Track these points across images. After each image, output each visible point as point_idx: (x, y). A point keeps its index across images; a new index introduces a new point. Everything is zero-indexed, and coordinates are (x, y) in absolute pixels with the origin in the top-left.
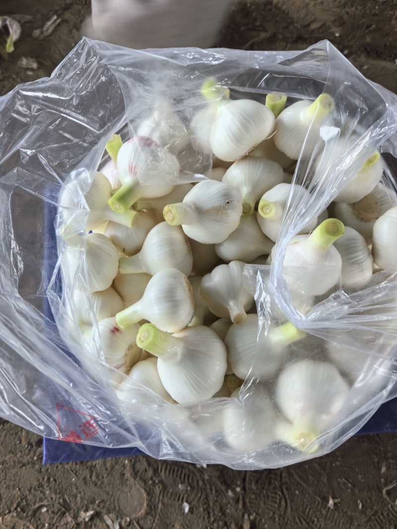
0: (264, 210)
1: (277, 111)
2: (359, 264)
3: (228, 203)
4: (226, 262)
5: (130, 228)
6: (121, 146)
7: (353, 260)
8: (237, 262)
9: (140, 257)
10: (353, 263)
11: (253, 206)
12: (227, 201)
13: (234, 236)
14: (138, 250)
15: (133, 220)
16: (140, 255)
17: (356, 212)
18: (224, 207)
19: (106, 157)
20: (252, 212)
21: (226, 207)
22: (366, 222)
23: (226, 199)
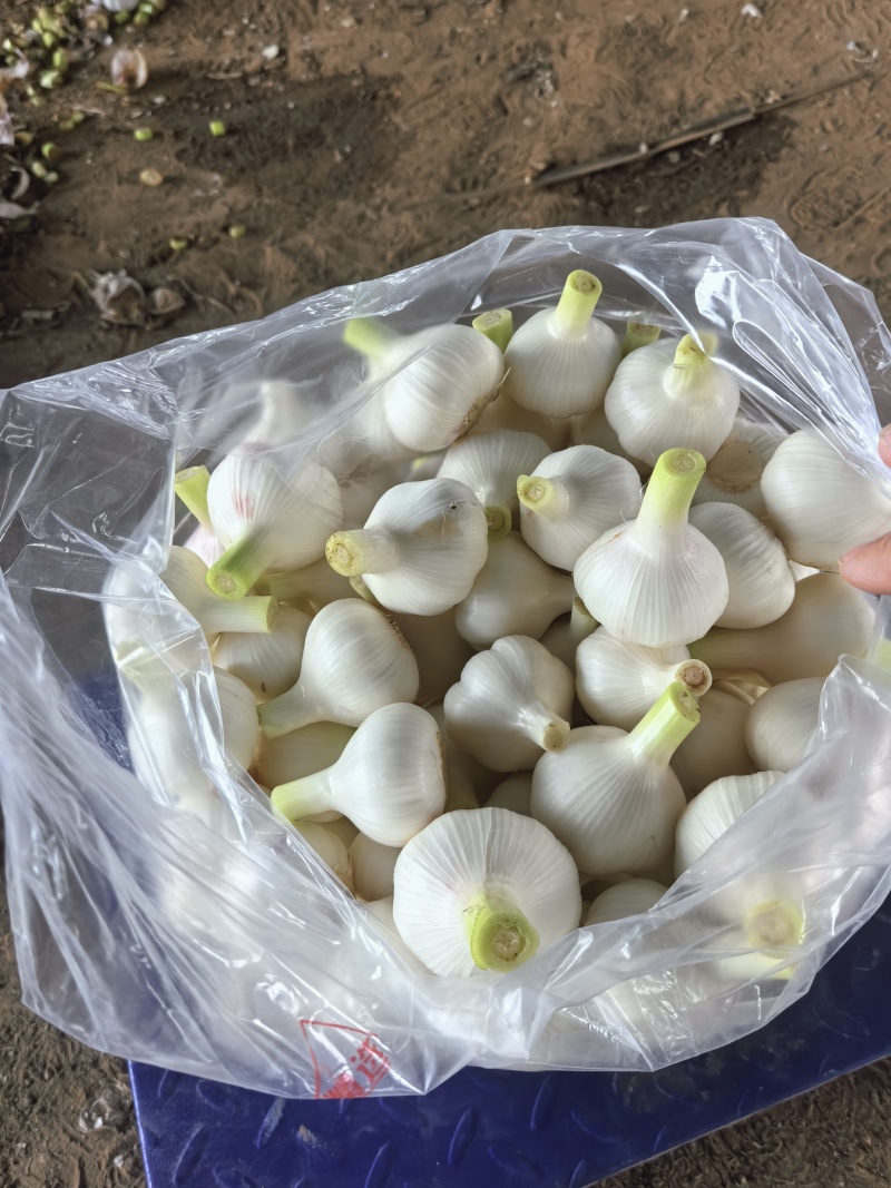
0: (531, 495)
1: (502, 338)
2: (758, 557)
3: (454, 507)
4: (487, 646)
5: (264, 634)
6: (208, 481)
7: (744, 552)
8: (510, 638)
9: (303, 688)
10: (746, 560)
11: (508, 513)
12: (452, 505)
13: (486, 579)
14: (292, 677)
15: (268, 616)
16: (301, 686)
17: (717, 481)
18: (448, 518)
19: (186, 519)
20: (510, 525)
21: (453, 516)
22: (744, 491)
23: (449, 502)
